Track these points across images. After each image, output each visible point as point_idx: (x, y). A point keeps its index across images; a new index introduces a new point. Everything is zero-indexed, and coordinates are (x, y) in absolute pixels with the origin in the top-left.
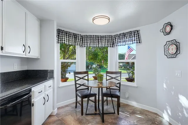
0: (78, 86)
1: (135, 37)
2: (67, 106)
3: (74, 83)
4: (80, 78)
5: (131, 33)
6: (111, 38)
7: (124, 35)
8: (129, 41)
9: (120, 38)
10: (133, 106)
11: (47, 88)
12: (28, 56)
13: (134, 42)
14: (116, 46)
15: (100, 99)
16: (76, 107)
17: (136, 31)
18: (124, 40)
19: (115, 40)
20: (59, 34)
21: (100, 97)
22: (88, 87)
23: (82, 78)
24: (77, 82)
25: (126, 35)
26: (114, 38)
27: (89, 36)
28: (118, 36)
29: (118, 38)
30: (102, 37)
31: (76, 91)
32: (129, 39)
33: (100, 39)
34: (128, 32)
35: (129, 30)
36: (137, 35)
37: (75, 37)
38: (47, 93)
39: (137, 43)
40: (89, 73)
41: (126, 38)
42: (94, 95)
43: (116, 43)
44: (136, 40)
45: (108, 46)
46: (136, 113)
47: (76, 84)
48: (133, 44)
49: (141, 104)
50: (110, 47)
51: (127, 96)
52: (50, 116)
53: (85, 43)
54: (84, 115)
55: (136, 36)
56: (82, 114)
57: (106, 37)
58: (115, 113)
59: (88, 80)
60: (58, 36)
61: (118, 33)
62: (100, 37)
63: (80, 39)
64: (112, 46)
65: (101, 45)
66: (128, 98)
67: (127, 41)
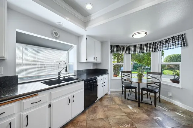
0: (123, 80)
1: (178, 41)
2: (117, 92)
3: (121, 78)
4: (125, 75)
5: (174, 38)
6: (153, 45)
7: (167, 41)
8: (172, 45)
9: (162, 44)
10: (176, 105)
11: (105, 79)
12: (96, 62)
13: (177, 46)
14: (158, 51)
15: (140, 92)
16: (122, 94)
17: (180, 35)
18: (166, 45)
19: (158, 46)
20: (112, 48)
21: (140, 91)
22: (131, 82)
23: (127, 75)
24: (123, 78)
25: (169, 41)
26: (156, 45)
27: (133, 45)
28: (161, 43)
29: (160, 44)
30: (144, 45)
31: (122, 83)
32: (172, 44)
33: (142, 46)
34: (171, 38)
35: (172, 36)
36: (182, 39)
37: (122, 48)
38: (104, 81)
39: (181, 46)
40: (132, 72)
41: (169, 43)
42: (135, 88)
43: (158, 48)
44: (180, 44)
45: (150, 52)
46: (177, 111)
47: (122, 79)
48: (176, 48)
49: (185, 105)
50: (153, 52)
51: (170, 95)
52: (106, 95)
53: (130, 51)
54: (126, 100)
55: (180, 40)
56: (125, 99)
57: (148, 44)
58: (152, 104)
59: (131, 77)
60: (111, 49)
61: (160, 40)
62: (142, 45)
63: (126, 48)
64: (155, 51)
65: (144, 51)
66: (171, 97)
67: (170, 46)
